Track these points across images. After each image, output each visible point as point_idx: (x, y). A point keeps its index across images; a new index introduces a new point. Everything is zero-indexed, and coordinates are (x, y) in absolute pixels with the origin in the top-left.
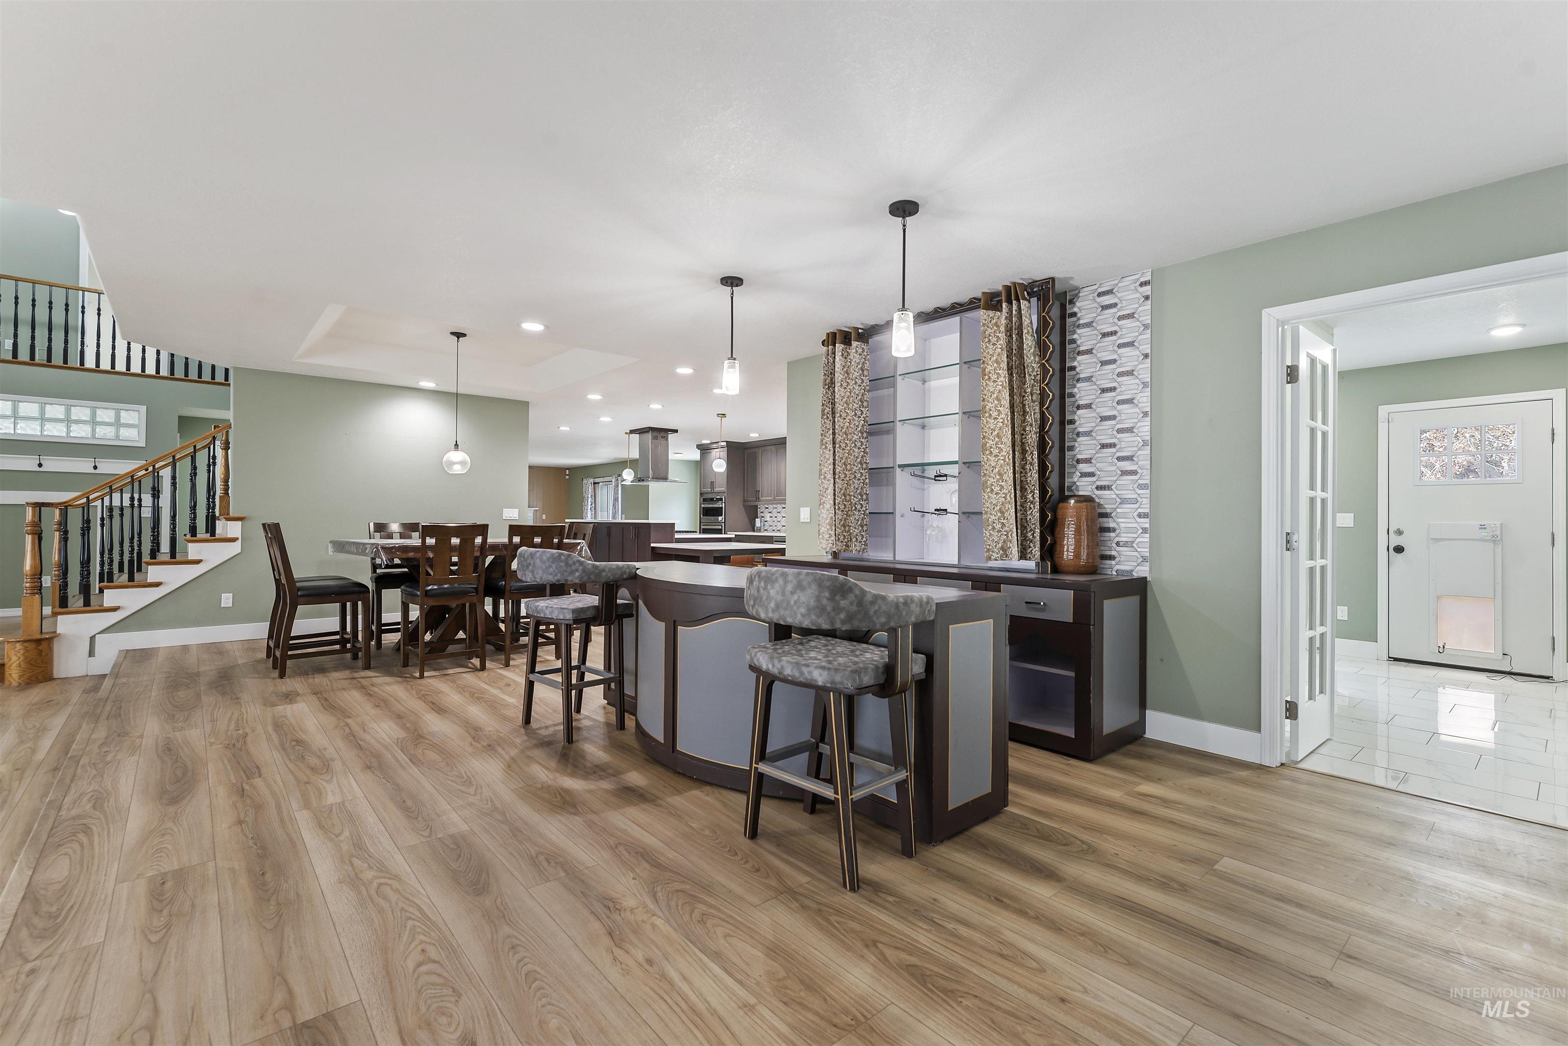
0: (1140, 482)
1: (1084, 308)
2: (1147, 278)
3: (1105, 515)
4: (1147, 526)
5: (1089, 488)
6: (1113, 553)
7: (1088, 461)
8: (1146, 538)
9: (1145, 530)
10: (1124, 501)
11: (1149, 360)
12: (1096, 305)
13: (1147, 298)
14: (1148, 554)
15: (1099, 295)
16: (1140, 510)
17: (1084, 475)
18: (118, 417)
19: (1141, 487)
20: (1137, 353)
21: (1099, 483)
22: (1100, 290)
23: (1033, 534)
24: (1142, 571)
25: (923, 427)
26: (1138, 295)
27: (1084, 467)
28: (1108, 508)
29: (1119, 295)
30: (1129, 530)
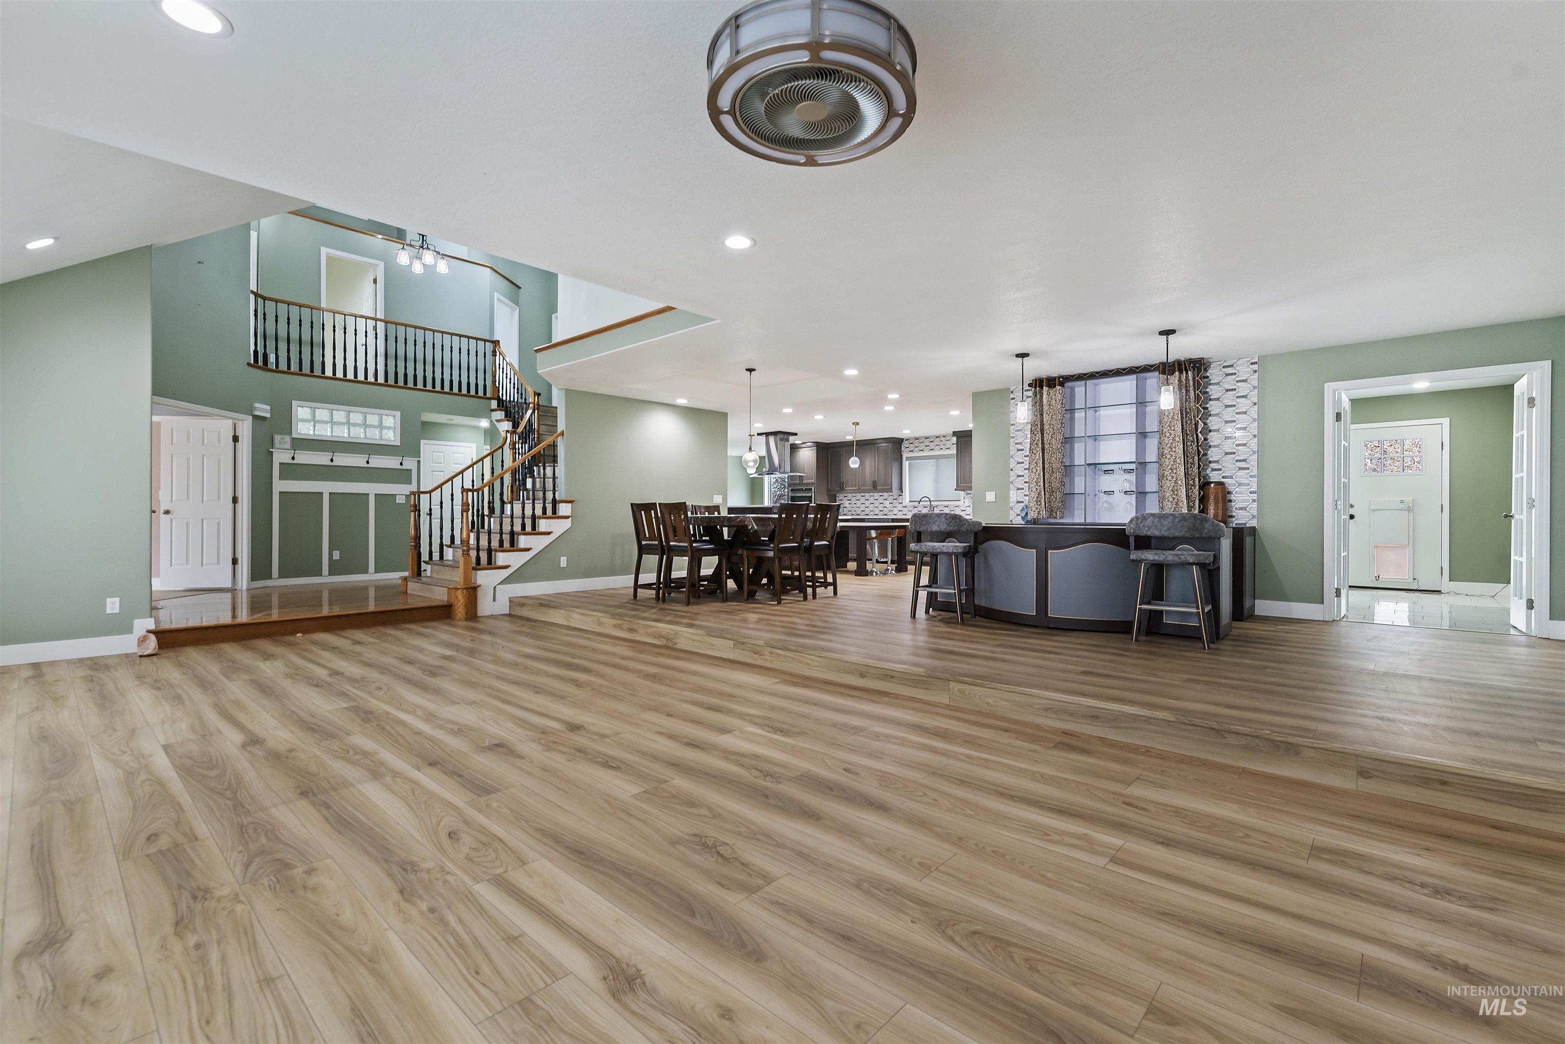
0: (1251, 474)
1: (1214, 374)
2: (1256, 360)
3: (1229, 493)
4: (1256, 498)
5: (1217, 477)
6: (1234, 514)
7: (1217, 462)
8: (1255, 505)
9: (1254, 501)
10: (1240, 484)
11: (1256, 406)
12: (1222, 373)
13: (1255, 371)
14: (1256, 514)
15: (1224, 367)
16: (1251, 490)
17: (1213, 470)
18: (381, 421)
19: (1251, 476)
20: (1249, 402)
21: (1223, 475)
22: (1224, 365)
23: (1194, 503)
24: (1253, 523)
25: (1096, 440)
26: (1249, 370)
27: (1213, 465)
28: (1231, 488)
29: (1237, 368)
30: (1243, 501)
